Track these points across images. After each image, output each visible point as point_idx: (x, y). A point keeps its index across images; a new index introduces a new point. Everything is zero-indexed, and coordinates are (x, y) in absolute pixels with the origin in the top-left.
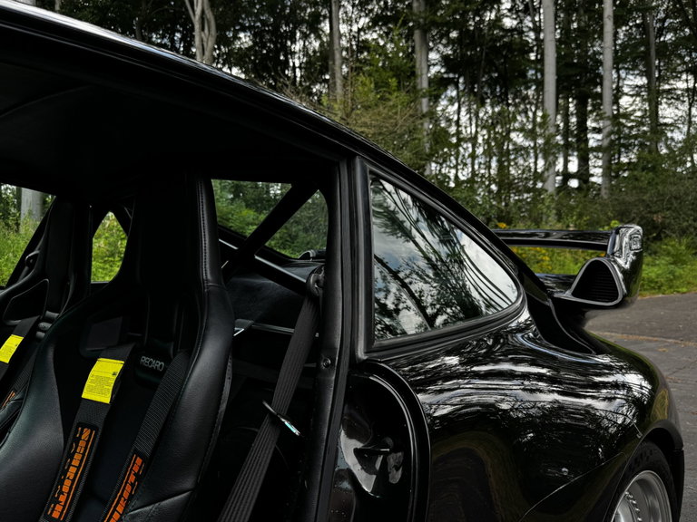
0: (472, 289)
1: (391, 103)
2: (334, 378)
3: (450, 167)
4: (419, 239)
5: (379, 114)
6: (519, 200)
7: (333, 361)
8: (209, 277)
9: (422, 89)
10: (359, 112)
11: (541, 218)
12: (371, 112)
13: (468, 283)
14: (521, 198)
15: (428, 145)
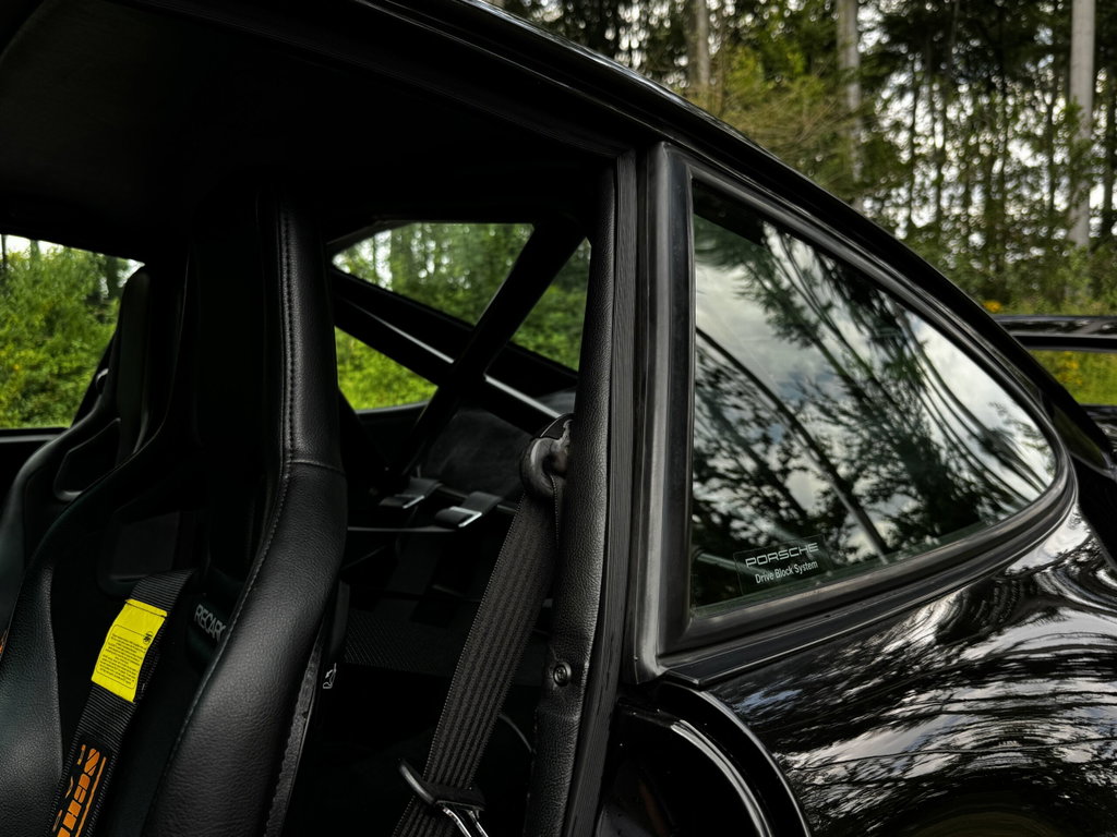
0: (934, 428)
1: (792, 96)
2: (576, 718)
3: (897, 206)
4: (830, 341)
5: (771, 115)
6: (1023, 261)
7: (577, 669)
8: (300, 443)
9: (846, 70)
10: (734, 114)
11: (1063, 292)
12: (755, 112)
13: (927, 418)
14: (1026, 257)
15: (858, 167)
